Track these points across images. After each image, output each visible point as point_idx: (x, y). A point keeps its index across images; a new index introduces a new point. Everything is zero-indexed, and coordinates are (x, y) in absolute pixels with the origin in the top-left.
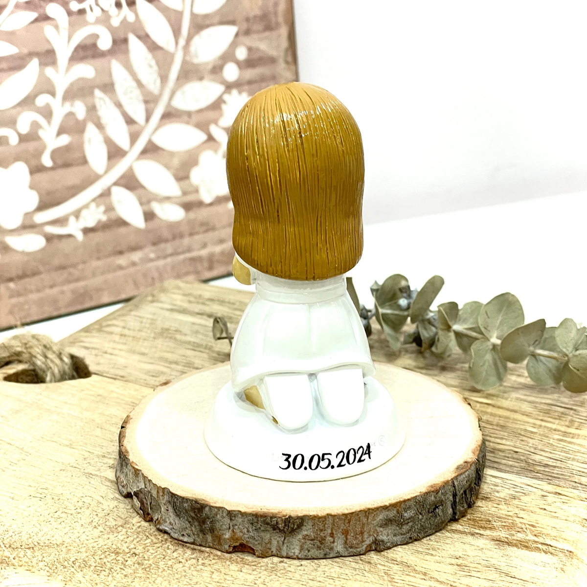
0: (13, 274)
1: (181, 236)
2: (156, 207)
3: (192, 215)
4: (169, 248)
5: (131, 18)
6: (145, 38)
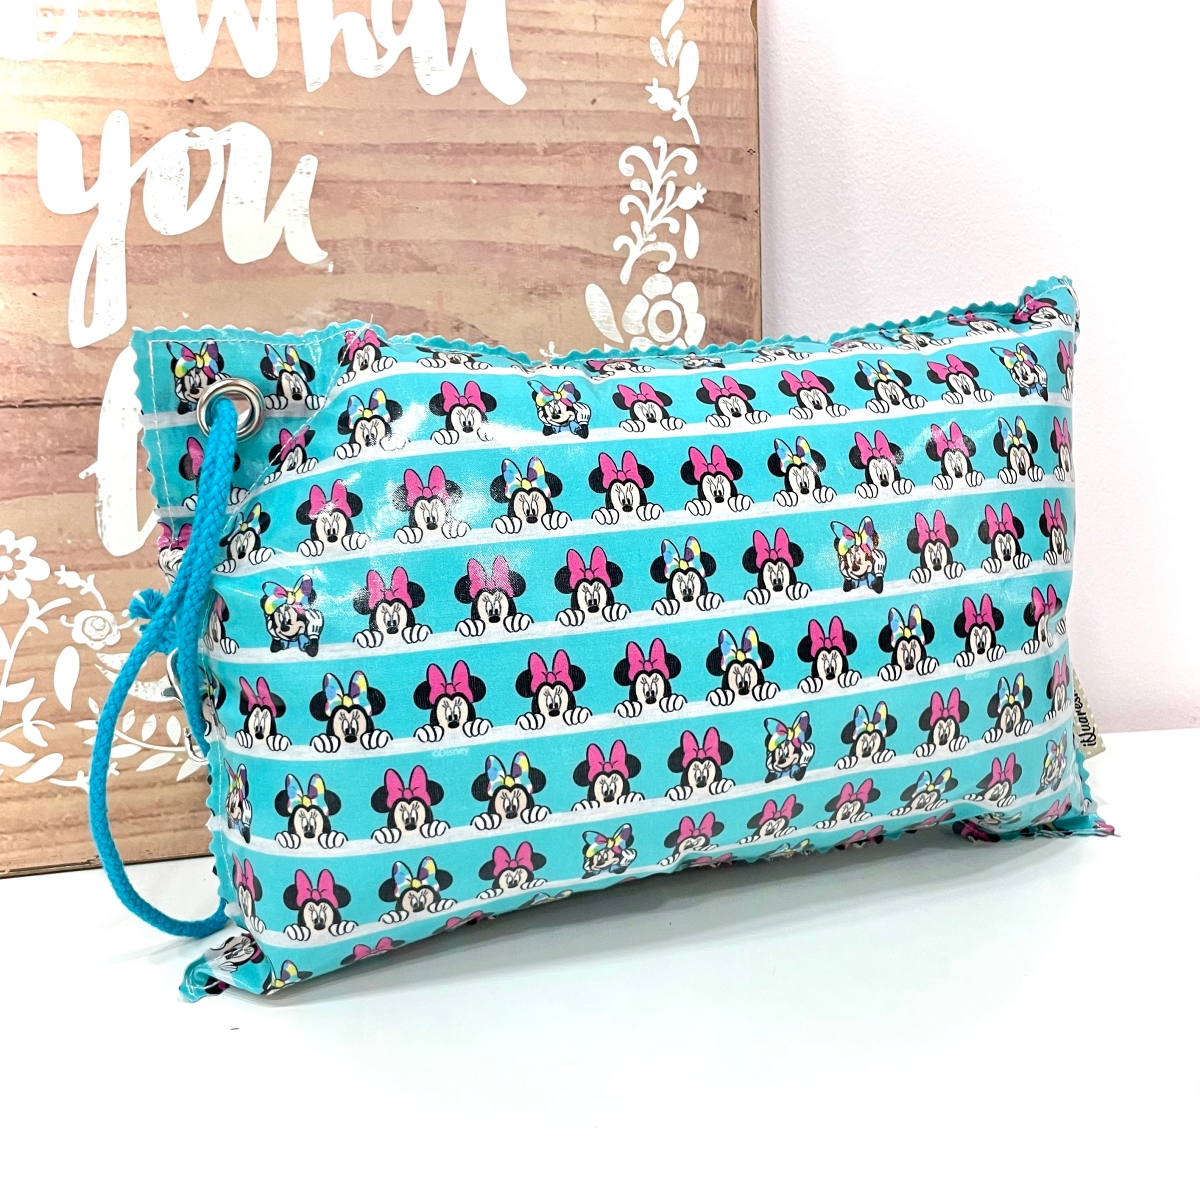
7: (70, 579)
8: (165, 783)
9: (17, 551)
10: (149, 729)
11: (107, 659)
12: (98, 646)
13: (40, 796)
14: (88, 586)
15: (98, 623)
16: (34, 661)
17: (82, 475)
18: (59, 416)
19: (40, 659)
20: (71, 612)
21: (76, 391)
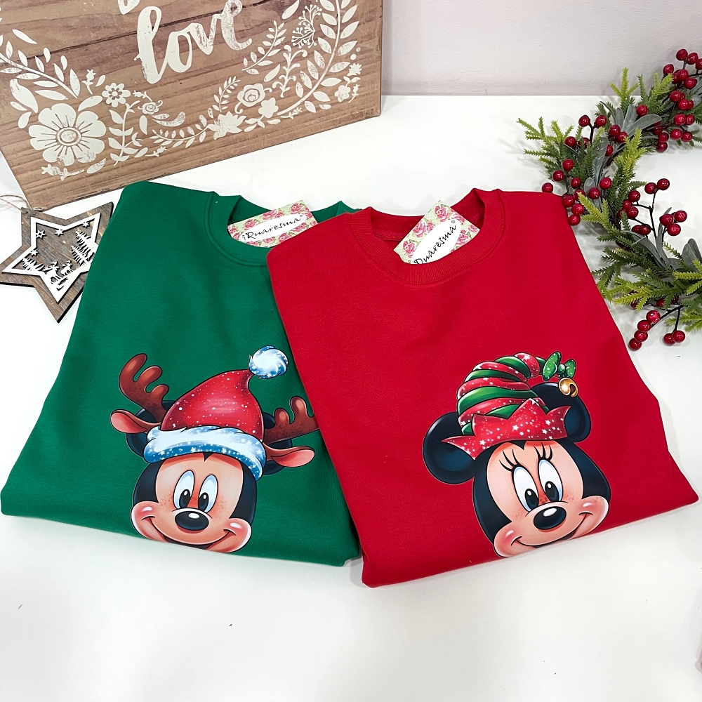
0: (269, 131)
1: (330, 114)
2: (321, 106)
3: (334, 107)
4: (325, 118)
5: (315, 44)
6: (321, 51)
7: (138, 94)
8: (182, 150)
9: (118, 89)
10: (174, 135)
11: (155, 117)
12: (152, 113)
13: (143, 160)
14: (145, 95)
15: (151, 106)
16: (132, 121)
17: (135, 59)
18: (123, 40)
19: (134, 121)
20: (141, 105)
21: (127, 30)
